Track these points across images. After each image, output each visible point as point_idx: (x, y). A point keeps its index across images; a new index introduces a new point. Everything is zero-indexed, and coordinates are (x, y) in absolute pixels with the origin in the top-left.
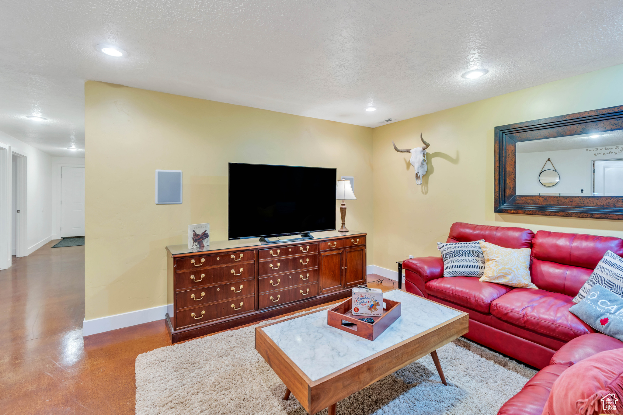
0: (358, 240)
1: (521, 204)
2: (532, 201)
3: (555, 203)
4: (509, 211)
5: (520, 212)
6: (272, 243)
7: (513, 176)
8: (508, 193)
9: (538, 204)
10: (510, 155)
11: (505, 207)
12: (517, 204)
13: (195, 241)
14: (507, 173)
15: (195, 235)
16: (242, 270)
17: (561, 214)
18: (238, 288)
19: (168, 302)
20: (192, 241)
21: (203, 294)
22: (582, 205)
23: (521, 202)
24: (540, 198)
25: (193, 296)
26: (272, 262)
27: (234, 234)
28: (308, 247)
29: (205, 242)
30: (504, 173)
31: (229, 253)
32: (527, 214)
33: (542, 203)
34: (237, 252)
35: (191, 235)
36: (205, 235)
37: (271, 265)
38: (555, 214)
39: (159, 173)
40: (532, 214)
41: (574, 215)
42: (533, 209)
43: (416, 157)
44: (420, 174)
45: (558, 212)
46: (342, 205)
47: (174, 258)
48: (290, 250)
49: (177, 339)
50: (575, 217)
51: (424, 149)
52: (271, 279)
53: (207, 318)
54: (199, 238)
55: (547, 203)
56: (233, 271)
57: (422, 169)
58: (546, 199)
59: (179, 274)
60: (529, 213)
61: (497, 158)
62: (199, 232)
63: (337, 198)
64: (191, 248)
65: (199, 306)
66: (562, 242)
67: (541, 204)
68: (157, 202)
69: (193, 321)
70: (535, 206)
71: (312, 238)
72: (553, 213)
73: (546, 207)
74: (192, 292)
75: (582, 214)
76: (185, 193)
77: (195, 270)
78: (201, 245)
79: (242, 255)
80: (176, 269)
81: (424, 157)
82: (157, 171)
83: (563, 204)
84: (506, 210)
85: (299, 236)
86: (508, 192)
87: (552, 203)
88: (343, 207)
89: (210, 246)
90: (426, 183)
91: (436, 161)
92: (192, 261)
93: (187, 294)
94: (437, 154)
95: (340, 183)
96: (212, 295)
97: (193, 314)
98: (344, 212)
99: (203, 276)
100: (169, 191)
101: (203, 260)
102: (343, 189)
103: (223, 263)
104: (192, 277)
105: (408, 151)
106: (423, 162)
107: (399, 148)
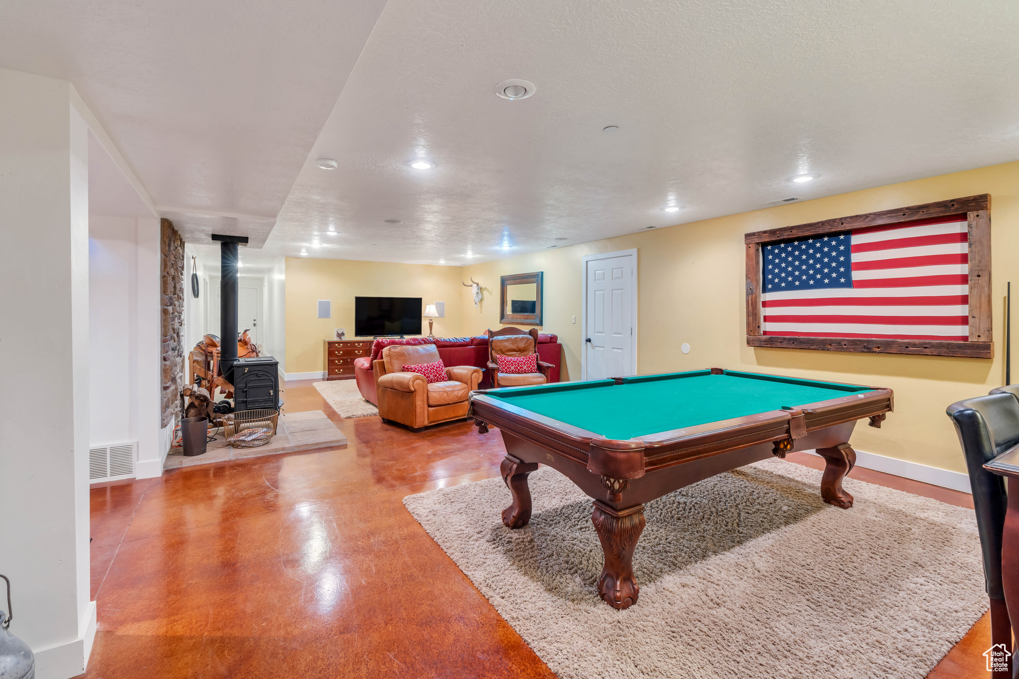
13: (338, 336)
15: (338, 333)
16: (361, 351)
19: (324, 370)
20: (336, 336)
21: (341, 361)
27: (357, 334)
29: (342, 337)
30: (503, 302)
31: (355, 342)
34: (359, 342)
35: (336, 333)
36: (343, 334)
39: (319, 301)
43: (474, 289)
44: (477, 301)
47: (328, 343)
49: (328, 380)
53: (343, 373)
54: (340, 335)
56: (356, 352)
57: (478, 298)
59: (330, 351)
61: (501, 293)
62: (340, 332)
64: (336, 339)
65: (339, 367)
68: (318, 316)
69: (336, 374)
74: (336, 360)
76: (333, 312)
77: (337, 349)
78: (340, 338)
79: (361, 344)
80: (328, 349)
81: (478, 290)
85: (399, 337)
88: (431, 321)
89: (345, 338)
90: (481, 307)
91: (485, 292)
92: (337, 345)
93: (334, 361)
94: (485, 289)
95: (428, 306)
96: (346, 362)
97: (336, 370)
98: (431, 325)
99: (341, 352)
100: (325, 311)
101: (341, 345)
102: (429, 310)
103: (351, 347)
104: (336, 352)
105: (471, 286)
106: (477, 293)
107: (465, 284)
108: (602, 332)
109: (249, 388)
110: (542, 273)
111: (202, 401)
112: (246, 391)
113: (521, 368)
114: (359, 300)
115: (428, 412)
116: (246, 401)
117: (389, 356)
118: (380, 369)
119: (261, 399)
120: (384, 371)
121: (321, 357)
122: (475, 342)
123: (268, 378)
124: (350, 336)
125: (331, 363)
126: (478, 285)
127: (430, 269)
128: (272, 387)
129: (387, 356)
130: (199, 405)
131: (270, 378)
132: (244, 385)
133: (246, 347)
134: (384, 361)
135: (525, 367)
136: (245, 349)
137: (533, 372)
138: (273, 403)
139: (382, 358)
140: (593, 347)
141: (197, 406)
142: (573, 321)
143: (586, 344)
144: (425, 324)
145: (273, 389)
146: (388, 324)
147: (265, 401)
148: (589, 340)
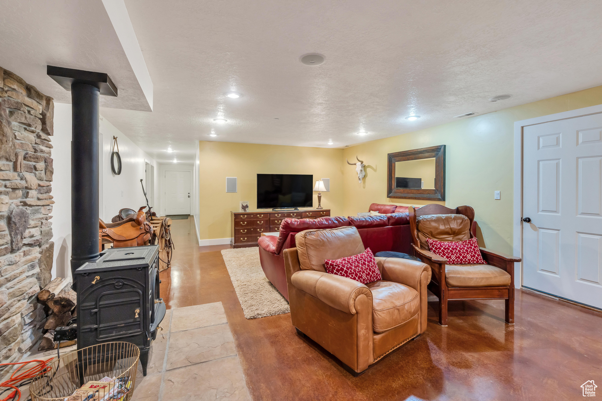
0: (325, 213)
4: (392, 197)
5: (395, 197)
6: (277, 211)
7: (394, 179)
10: (393, 168)
11: (391, 195)
12: (396, 194)
13: (243, 208)
15: (243, 206)
16: (262, 222)
18: (260, 230)
19: (231, 237)
20: (241, 208)
21: (246, 231)
23: (397, 192)
25: (242, 231)
26: (276, 220)
27: (259, 206)
28: (295, 214)
29: (247, 209)
30: (391, 177)
31: (257, 214)
32: (398, 198)
33: (403, 193)
34: (260, 214)
35: (241, 206)
36: (247, 206)
37: (276, 221)
39: (227, 178)
41: (411, 198)
42: (399, 195)
43: (358, 167)
44: (361, 177)
45: (406, 197)
46: (319, 194)
47: (234, 214)
48: (286, 215)
49: (235, 247)
51: (362, 164)
52: (276, 228)
53: (247, 241)
54: (245, 207)
56: (258, 222)
57: (362, 175)
59: (236, 221)
61: (388, 170)
62: (244, 205)
63: (313, 190)
64: (241, 211)
65: (244, 235)
68: (226, 191)
69: (241, 242)
71: (298, 210)
74: (241, 229)
76: (238, 187)
77: (242, 220)
78: (245, 210)
79: (262, 215)
80: (235, 219)
81: (362, 168)
82: (227, 177)
83: (409, 193)
86: (392, 187)
87: (406, 192)
88: (320, 195)
89: (249, 210)
90: (364, 182)
91: (369, 170)
92: (242, 216)
93: (239, 230)
94: (369, 166)
95: (317, 182)
96: (249, 232)
97: (242, 239)
98: (319, 198)
99: (246, 223)
100: (232, 186)
101: (246, 216)
102: (318, 186)
103: (254, 218)
104: (241, 223)
105: (355, 164)
106: (361, 171)
107: (350, 163)
108: (555, 212)
109: (100, 308)
110: (445, 146)
111: (64, 306)
112: (96, 313)
113: (463, 257)
114: (260, 177)
115: (374, 343)
116: (96, 329)
117: (305, 245)
118: (292, 261)
119: (121, 323)
120: (299, 266)
121: (229, 226)
122: (391, 221)
123: (132, 289)
124: (253, 208)
125: (237, 233)
126: (362, 162)
127: (317, 151)
128: (139, 303)
129: (302, 245)
130: (60, 312)
131: (135, 290)
132: (93, 303)
133: (139, 227)
134: (296, 252)
135: (469, 257)
136: (137, 229)
137: (480, 263)
138: (140, 328)
139: (294, 246)
140: (534, 228)
141: (57, 313)
142: (497, 197)
143: (522, 224)
144: (315, 197)
145: (139, 306)
146: (281, 197)
147: (128, 326)
148: (528, 220)
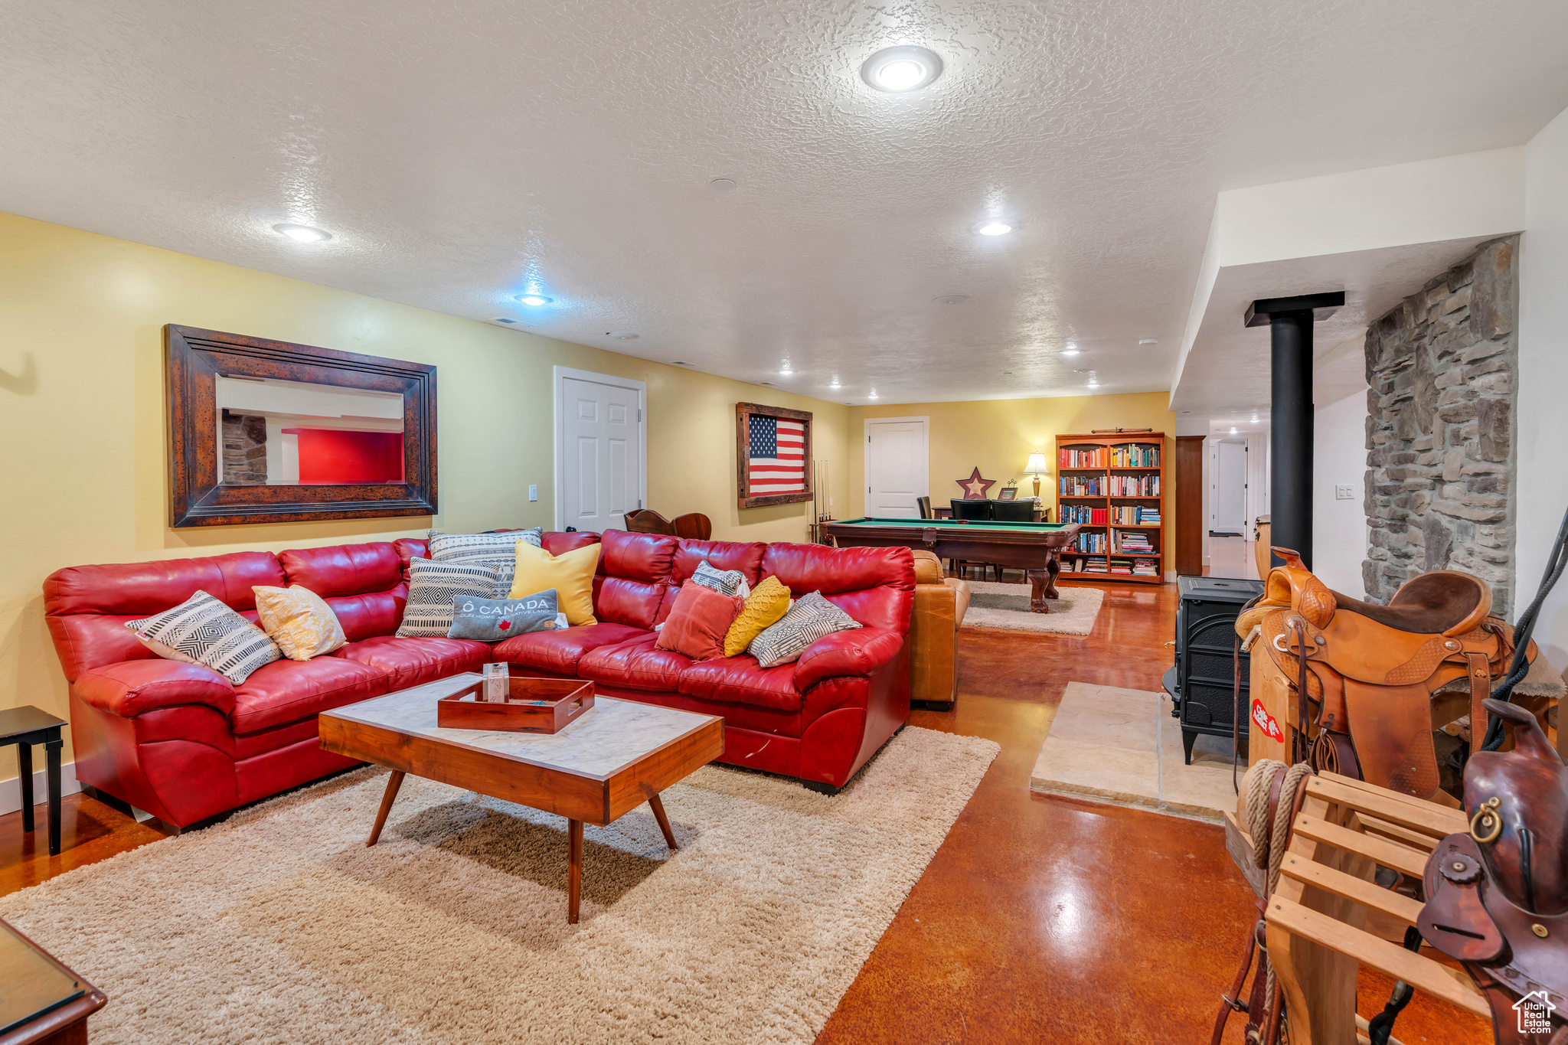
1: (230, 503)
2: (251, 497)
3: (291, 499)
4: (211, 521)
5: (236, 519)
7: (211, 443)
8: (200, 481)
9: (262, 502)
10: (204, 397)
11: (199, 513)
12: (222, 504)
14: (197, 435)
17: (305, 516)
22: (328, 499)
23: (229, 499)
24: (266, 491)
32: (249, 523)
33: (270, 500)
38: (296, 517)
40: (259, 522)
41: (323, 516)
42: (258, 511)
45: (301, 514)
50: (325, 519)
55: (279, 500)
58: (275, 492)
60: (253, 520)
66: (340, 561)
67: (268, 503)
70: (259, 507)
72: (293, 516)
73: (279, 507)
75: (333, 515)
83: (302, 500)
84: (204, 518)
86: (200, 479)
87: (286, 498)
108: (594, 513)
